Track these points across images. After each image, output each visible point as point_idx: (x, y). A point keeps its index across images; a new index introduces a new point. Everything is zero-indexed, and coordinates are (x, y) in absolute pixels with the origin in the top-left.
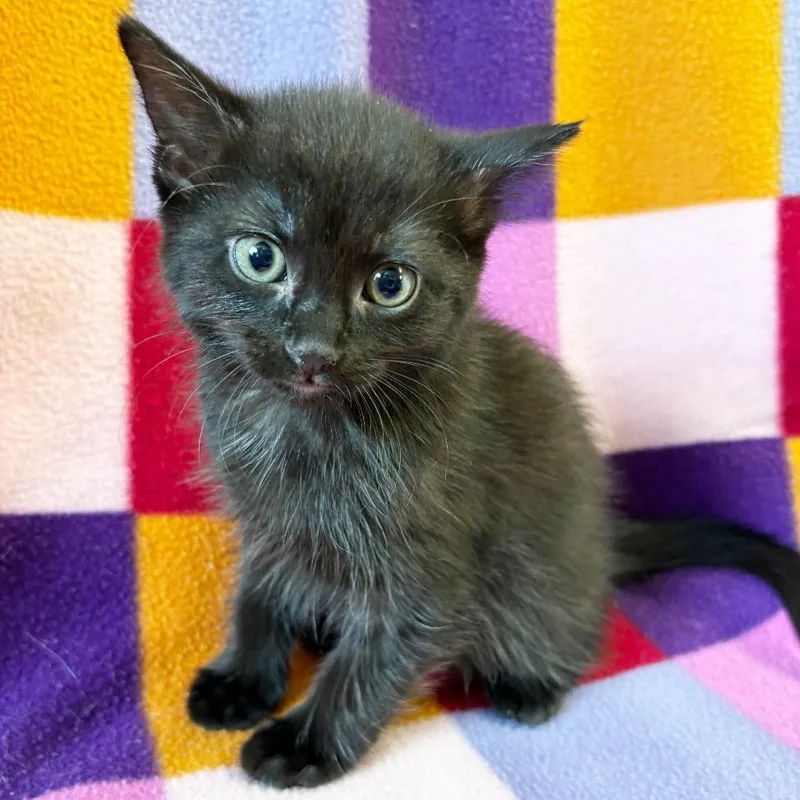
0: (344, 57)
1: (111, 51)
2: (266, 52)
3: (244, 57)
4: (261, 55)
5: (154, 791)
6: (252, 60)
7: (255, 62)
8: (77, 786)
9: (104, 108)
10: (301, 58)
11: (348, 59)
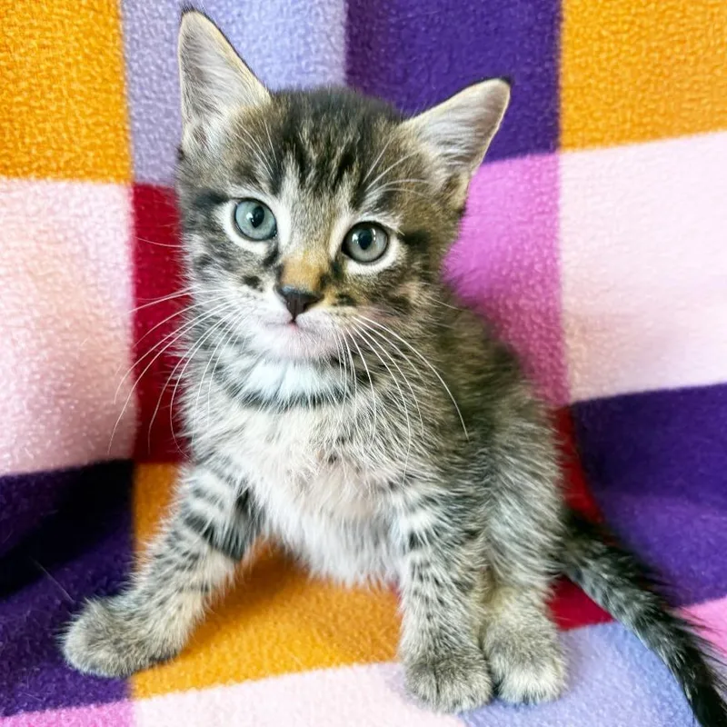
0: (321, 19)
1: (101, 12)
2: (245, 11)
3: (223, 17)
4: (239, 15)
5: (121, 713)
6: (230, 20)
7: (233, 22)
8: (47, 711)
9: (98, 69)
10: (280, 20)
11: (326, 21)
